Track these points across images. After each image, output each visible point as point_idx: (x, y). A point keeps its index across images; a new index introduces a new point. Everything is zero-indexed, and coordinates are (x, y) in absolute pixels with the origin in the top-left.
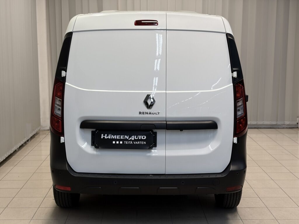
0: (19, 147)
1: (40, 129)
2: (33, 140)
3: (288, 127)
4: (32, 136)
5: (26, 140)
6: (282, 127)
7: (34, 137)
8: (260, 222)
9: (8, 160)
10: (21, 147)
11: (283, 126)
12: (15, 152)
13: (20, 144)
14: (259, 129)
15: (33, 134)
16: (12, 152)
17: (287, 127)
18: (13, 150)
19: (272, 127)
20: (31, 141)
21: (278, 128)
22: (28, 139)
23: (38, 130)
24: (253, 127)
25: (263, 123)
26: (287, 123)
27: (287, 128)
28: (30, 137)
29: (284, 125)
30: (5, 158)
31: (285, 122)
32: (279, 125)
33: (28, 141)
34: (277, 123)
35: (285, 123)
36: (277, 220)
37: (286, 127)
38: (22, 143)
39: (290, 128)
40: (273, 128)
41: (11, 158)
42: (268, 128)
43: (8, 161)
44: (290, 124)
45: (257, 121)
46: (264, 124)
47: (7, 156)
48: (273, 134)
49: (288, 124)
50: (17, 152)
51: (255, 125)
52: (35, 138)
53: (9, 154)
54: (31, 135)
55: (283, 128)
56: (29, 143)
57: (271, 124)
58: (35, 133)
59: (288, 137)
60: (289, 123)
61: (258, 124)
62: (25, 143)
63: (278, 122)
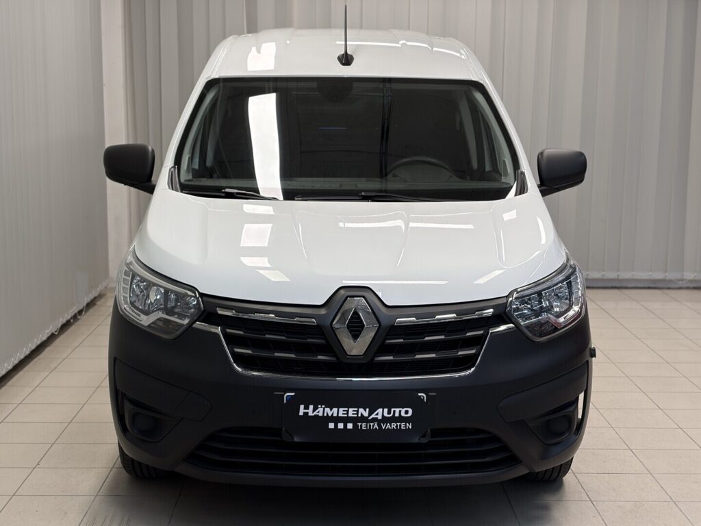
0: (60, 326)
1: (108, 285)
2: (91, 311)
3: (692, 285)
4: (89, 300)
5: (76, 311)
6: (677, 286)
7: (95, 304)
8: (635, 507)
9: (34, 358)
10: (65, 326)
11: (680, 282)
12: (52, 338)
13: (63, 320)
14: (623, 290)
15: (91, 297)
16: (45, 338)
17: (688, 285)
18: (47, 333)
19: (652, 285)
20: (88, 313)
21: (669, 288)
22: (81, 308)
23: (103, 288)
24: (610, 285)
25: (633, 275)
26: (689, 275)
27: (688, 288)
28: (85, 304)
29: (683, 280)
30: (28, 352)
31: (685, 273)
32: (670, 281)
33: (80, 312)
34: (666, 276)
35: (685, 277)
36: (675, 503)
37: (685, 286)
38: (68, 316)
39: (695, 288)
40: (655, 288)
41: (41, 353)
42: (644, 288)
43: (35, 360)
44: (696, 278)
45: (618, 271)
46: (636, 277)
47: (33, 347)
48: (656, 302)
49: (691, 278)
50: (56, 338)
51: (613, 280)
52: (96, 307)
53: (39, 342)
54: (87, 300)
55: (680, 288)
56: (84, 318)
57: (652, 278)
58: (96, 295)
59: (691, 308)
60: (695, 276)
61: (620, 278)
62: (75, 317)
63: (667, 274)
